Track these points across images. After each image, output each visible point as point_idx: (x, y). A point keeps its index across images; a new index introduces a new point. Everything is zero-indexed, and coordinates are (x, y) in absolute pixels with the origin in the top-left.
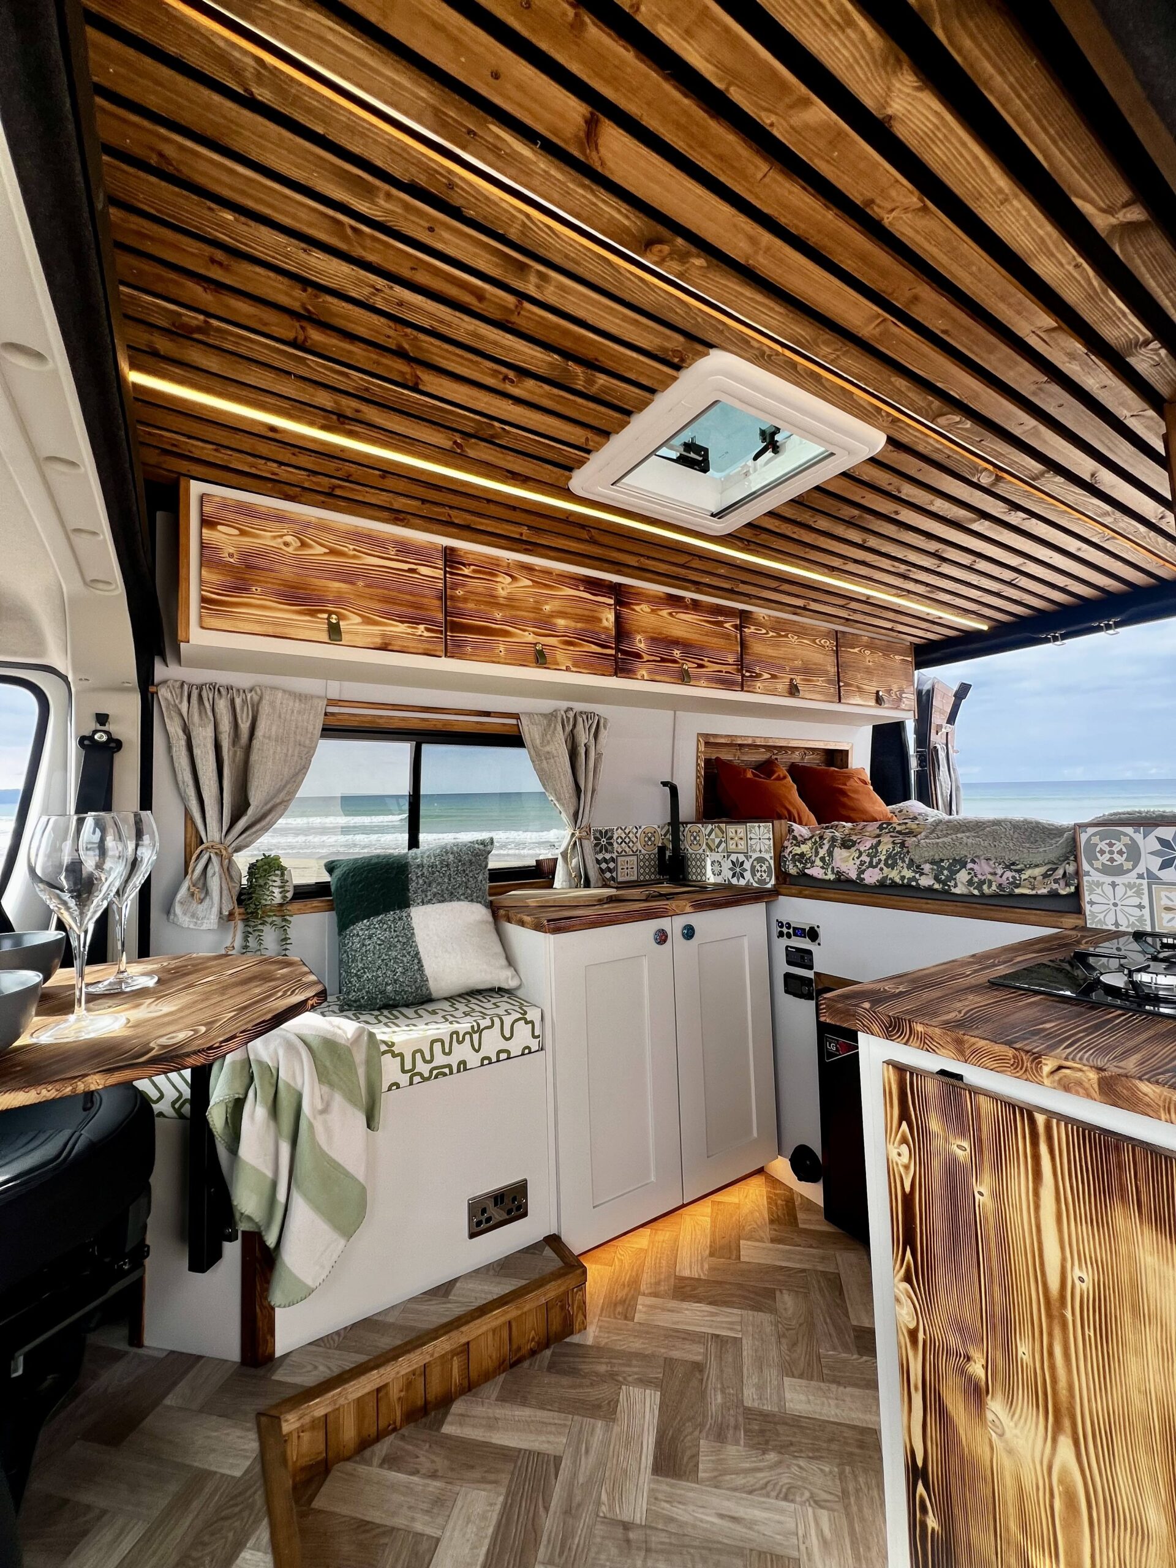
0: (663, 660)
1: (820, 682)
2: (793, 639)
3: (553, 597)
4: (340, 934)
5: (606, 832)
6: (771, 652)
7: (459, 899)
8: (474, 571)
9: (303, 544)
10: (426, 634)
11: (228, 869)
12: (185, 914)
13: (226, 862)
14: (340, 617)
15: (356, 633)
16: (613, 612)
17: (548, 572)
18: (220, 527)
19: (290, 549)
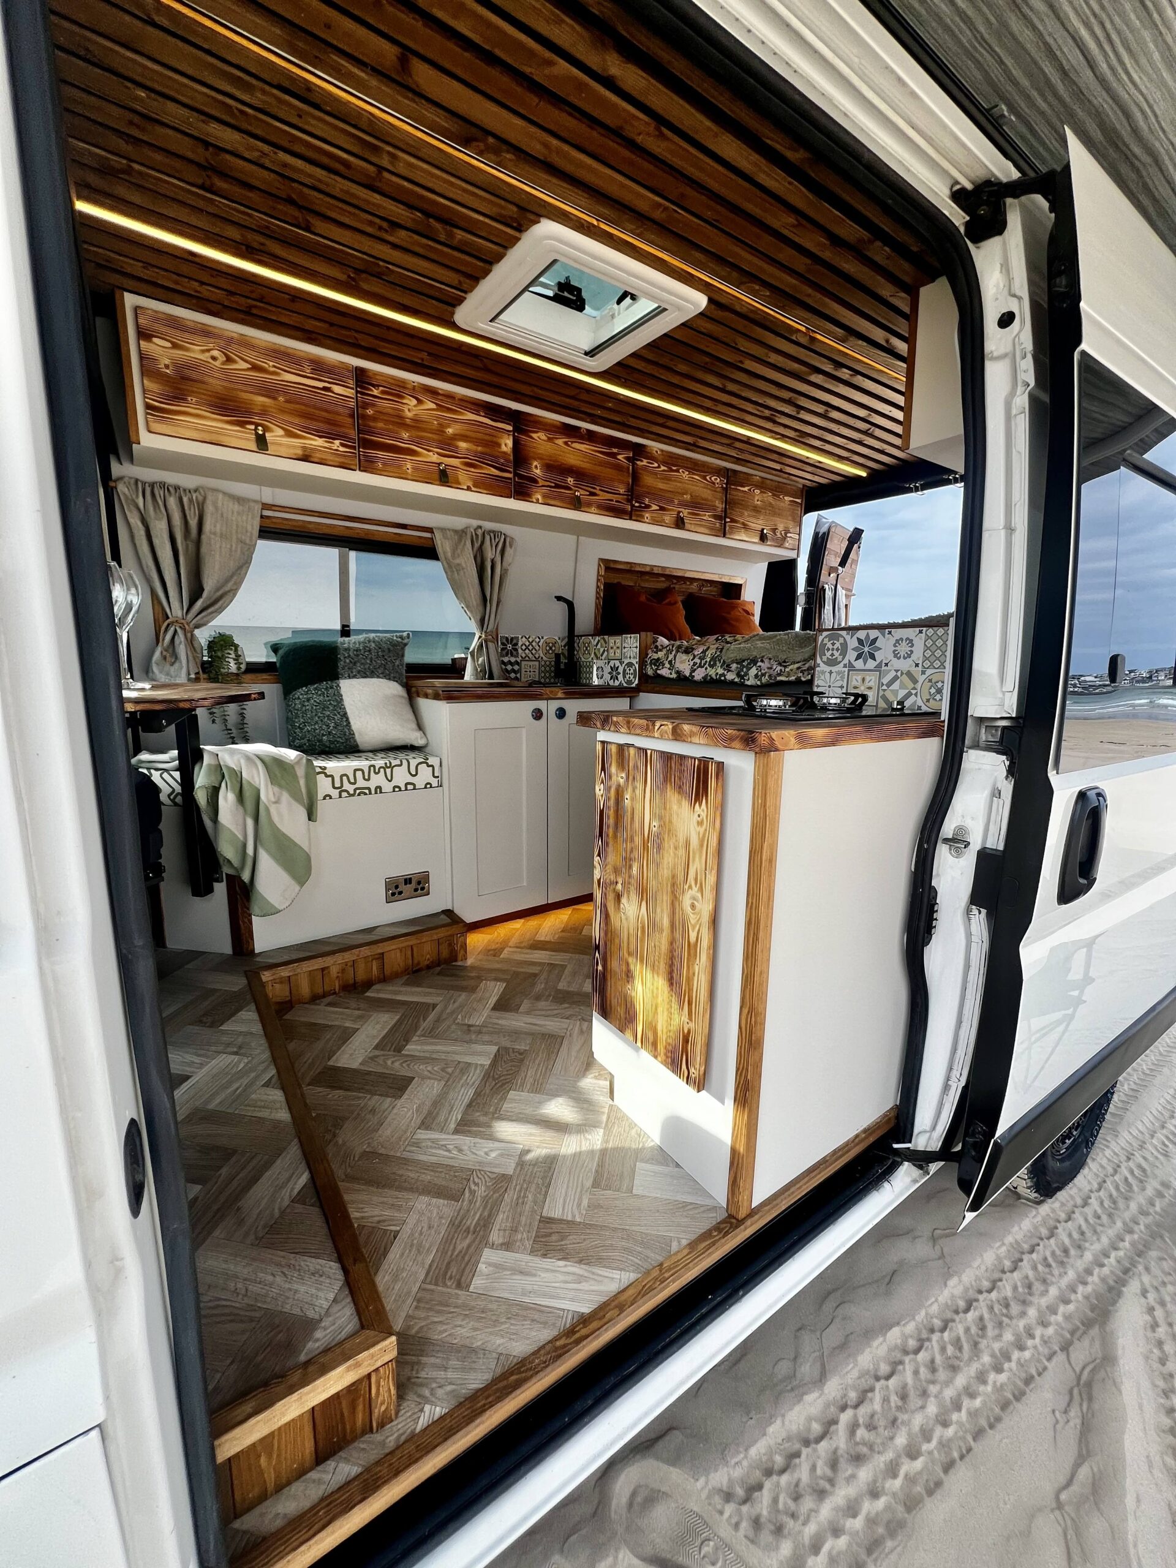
0: (557, 486)
1: (707, 516)
2: (685, 475)
3: (455, 421)
4: (285, 698)
5: (512, 639)
6: (661, 485)
7: (378, 677)
8: (383, 392)
9: (229, 360)
10: (342, 449)
11: (191, 641)
12: (161, 672)
13: (189, 635)
14: (266, 429)
15: (280, 445)
16: (511, 438)
17: (450, 396)
18: (155, 340)
19: (217, 363)
